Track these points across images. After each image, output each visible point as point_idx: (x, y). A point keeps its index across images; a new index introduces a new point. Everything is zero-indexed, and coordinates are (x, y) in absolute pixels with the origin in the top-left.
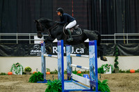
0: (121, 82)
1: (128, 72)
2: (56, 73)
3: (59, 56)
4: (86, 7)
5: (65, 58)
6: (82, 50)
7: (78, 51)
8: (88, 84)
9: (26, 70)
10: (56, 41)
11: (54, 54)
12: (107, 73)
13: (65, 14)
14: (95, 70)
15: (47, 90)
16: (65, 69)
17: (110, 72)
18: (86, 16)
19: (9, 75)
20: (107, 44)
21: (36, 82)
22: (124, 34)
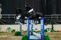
0: (55, 36)
1: (58, 31)
2: (26, 32)
3: (28, 24)
4: (39, 3)
5: (30, 25)
6: (38, 22)
7: (36, 22)
8: (40, 37)
9: (13, 30)
10: (26, 18)
11: (25, 24)
12: (48, 32)
13: (28, 6)
14: (43, 31)
15: (22, 39)
16: (30, 30)
17: (50, 31)
18: (39, 7)
19: (5, 32)
20: (48, 19)
21: (17, 35)
22: (56, 15)
